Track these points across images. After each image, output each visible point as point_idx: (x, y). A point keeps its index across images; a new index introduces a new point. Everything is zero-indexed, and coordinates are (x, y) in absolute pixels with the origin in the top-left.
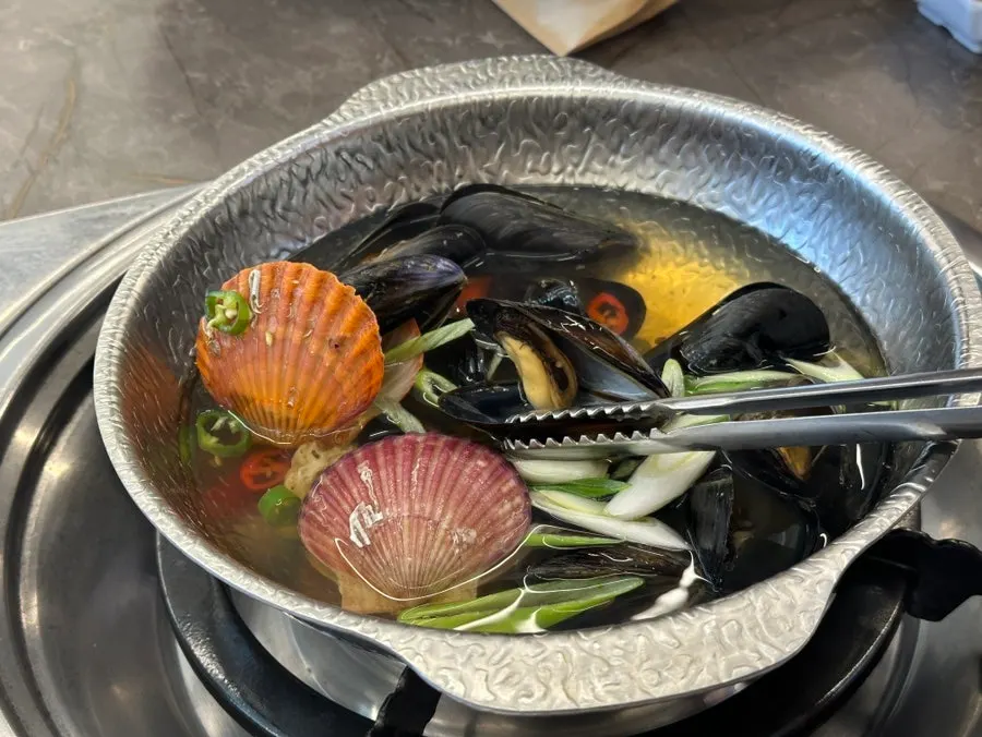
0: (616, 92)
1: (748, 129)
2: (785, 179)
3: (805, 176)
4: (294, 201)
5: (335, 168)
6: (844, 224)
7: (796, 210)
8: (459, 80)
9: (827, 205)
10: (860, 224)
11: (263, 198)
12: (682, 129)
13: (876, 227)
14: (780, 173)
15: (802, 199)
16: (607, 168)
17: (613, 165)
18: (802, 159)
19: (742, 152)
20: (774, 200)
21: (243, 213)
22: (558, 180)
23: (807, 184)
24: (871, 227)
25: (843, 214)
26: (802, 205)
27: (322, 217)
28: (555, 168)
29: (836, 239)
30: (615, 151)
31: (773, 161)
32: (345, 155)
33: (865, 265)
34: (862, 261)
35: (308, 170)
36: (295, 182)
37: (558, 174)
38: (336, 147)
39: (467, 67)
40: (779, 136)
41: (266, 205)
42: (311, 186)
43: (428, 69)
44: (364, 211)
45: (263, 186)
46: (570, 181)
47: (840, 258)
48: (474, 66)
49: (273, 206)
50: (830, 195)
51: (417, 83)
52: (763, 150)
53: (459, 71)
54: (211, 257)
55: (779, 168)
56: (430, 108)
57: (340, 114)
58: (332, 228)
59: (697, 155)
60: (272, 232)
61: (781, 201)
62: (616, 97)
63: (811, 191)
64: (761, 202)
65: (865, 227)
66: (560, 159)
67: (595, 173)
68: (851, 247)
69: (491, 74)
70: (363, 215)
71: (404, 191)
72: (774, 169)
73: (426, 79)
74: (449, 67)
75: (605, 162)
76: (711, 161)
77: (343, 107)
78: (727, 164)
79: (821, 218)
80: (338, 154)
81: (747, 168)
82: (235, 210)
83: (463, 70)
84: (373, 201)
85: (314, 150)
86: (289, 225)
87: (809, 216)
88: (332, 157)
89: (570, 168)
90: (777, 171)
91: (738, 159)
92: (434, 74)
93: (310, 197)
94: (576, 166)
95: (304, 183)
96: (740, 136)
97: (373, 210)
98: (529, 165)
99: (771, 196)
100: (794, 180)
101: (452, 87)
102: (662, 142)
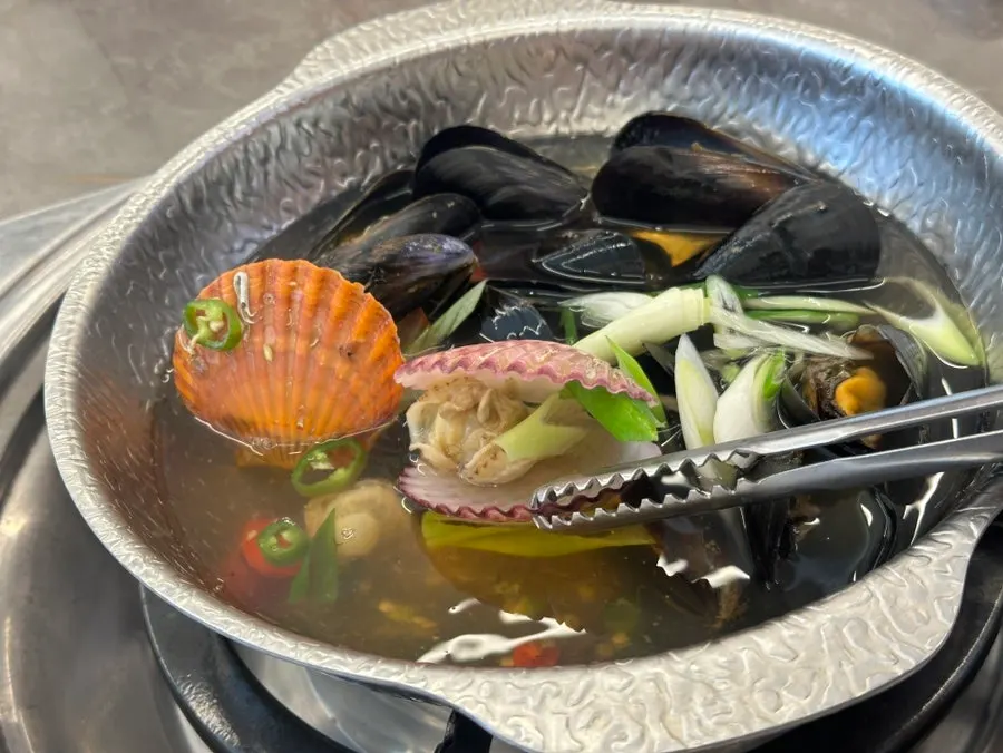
0: (607, 22)
1: (766, 45)
2: (814, 98)
3: (837, 90)
4: (255, 183)
5: (296, 145)
6: (890, 141)
7: (830, 132)
8: (428, 27)
9: (868, 122)
10: (910, 138)
11: (219, 182)
12: (688, 56)
13: (930, 140)
14: (807, 92)
15: (837, 119)
16: (606, 110)
17: (613, 105)
18: (834, 73)
19: (760, 73)
20: (804, 123)
21: (197, 203)
22: (551, 130)
23: (841, 101)
24: (923, 140)
25: (888, 130)
26: (838, 126)
27: (288, 200)
28: (547, 116)
29: (882, 161)
30: (614, 89)
31: (797, 80)
32: (306, 125)
33: (920, 184)
34: (916, 181)
35: (266, 148)
36: (253, 161)
37: (550, 123)
38: (295, 118)
39: (435, 12)
40: (802, 49)
41: (223, 190)
42: (272, 166)
43: (390, 18)
44: (336, 188)
45: (216, 170)
46: (564, 130)
47: (889, 180)
48: (443, 9)
49: (231, 192)
50: (870, 110)
51: (379, 35)
52: (784, 68)
53: (424, 16)
54: (165, 258)
55: (806, 86)
56: (398, 61)
57: (295, 79)
58: (302, 211)
59: (709, 83)
60: (233, 222)
61: (811, 125)
62: (609, 27)
63: (847, 108)
64: (788, 127)
65: (916, 142)
66: (551, 103)
67: (593, 116)
68: (902, 166)
69: (463, 16)
70: (334, 193)
71: (378, 161)
72: (800, 88)
73: (388, 28)
74: (413, 13)
75: (603, 102)
76: (726, 87)
77: (298, 71)
78: (744, 89)
79: (862, 138)
80: (298, 125)
81: (767, 92)
82: (188, 201)
83: (430, 14)
84: (344, 176)
85: (270, 122)
86: (252, 211)
87: (846, 138)
88: (292, 130)
89: (563, 115)
90: (804, 90)
91: (756, 81)
92: (397, 22)
93: (271, 178)
94: (571, 110)
95: (264, 161)
96: (756, 55)
97: (344, 185)
98: (517, 115)
99: (799, 120)
100: (824, 98)
101: (419, 34)
102: (667, 72)
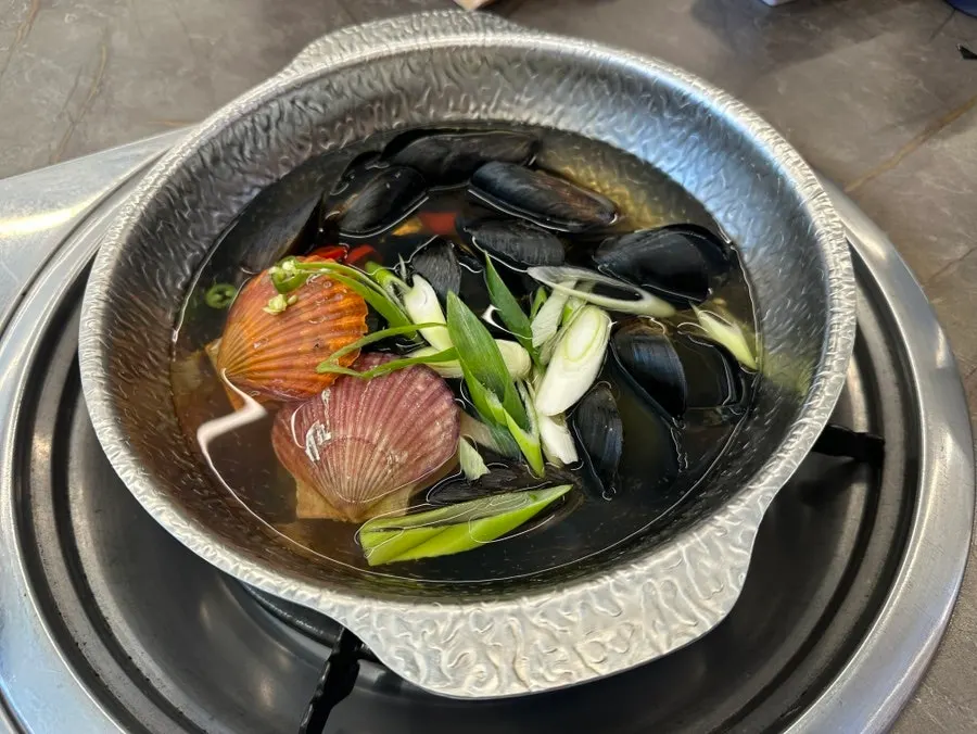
0: (519, 42)
1: (630, 71)
2: (660, 113)
3: (676, 112)
4: (260, 145)
5: (291, 115)
6: (710, 153)
7: (668, 140)
8: (391, 34)
9: (695, 137)
10: (724, 154)
11: (232, 144)
12: (574, 72)
13: (739, 157)
14: (655, 109)
15: (673, 131)
16: (514, 106)
17: (518, 103)
18: (675, 98)
19: (623, 91)
20: (650, 130)
21: (215, 160)
22: (475, 116)
23: (678, 119)
24: (734, 157)
25: (709, 145)
26: (673, 136)
27: (286, 157)
28: (472, 107)
29: (702, 166)
30: (520, 91)
31: (648, 99)
32: (299, 103)
33: (727, 188)
34: (724, 185)
35: (268, 118)
36: (259, 129)
37: (473, 112)
38: (290, 97)
39: (397, 23)
40: (655, 78)
41: (235, 151)
42: (273, 132)
43: (364, 25)
44: (319, 148)
45: (231, 135)
46: (484, 117)
47: (705, 180)
48: (403, 22)
49: (241, 152)
50: (697, 128)
51: (355, 37)
52: (641, 89)
53: (391, 27)
54: (189, 201)
55: (654, 104)
56: (367, 59)
57: (293, 69)
58: (294, 164)
59: (587, 94)
60: (243, 172)
61: (655, 131)
62: (520, 46)
63: (681, 125)
64: (639, 132)
65: (727, 158)
66: (476, 98)
67: (505, 109)
68: (716, 172)
69: (417, 29)
70: (319, 152)
71: (352, 130)
72: (650, 105)
73: (363, 35)
74: (381, 23)
75: (511, 100)
76: (598, 97)
77: (295, 62)
78: (611, 100)
79: (690, 147)
80: (293, 102)
81: (628, 105)
82: (208, 159)
83: (394, 25)
84: (326, 140)
85: (272, 100)
86: (258, 165)
87: (679, 145)
88: (288, 106)
89: (484, 107)
90: (652, 108)
91: (620, 97)
92: (371, 29)
93: (273, 141)
94: (489, 104)
95: (267, 129)
96: (621, 78)
97: (327, 148)
98: (451, 104)
99: (647, 128)
100: (667, 115)
101: (385, 39)
102: (560, 81)
